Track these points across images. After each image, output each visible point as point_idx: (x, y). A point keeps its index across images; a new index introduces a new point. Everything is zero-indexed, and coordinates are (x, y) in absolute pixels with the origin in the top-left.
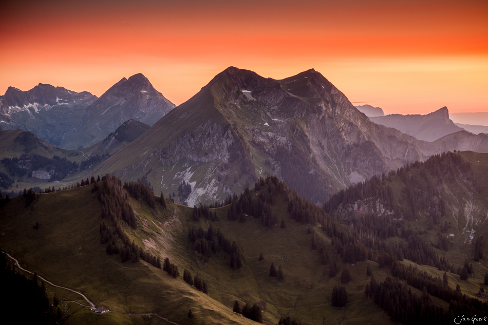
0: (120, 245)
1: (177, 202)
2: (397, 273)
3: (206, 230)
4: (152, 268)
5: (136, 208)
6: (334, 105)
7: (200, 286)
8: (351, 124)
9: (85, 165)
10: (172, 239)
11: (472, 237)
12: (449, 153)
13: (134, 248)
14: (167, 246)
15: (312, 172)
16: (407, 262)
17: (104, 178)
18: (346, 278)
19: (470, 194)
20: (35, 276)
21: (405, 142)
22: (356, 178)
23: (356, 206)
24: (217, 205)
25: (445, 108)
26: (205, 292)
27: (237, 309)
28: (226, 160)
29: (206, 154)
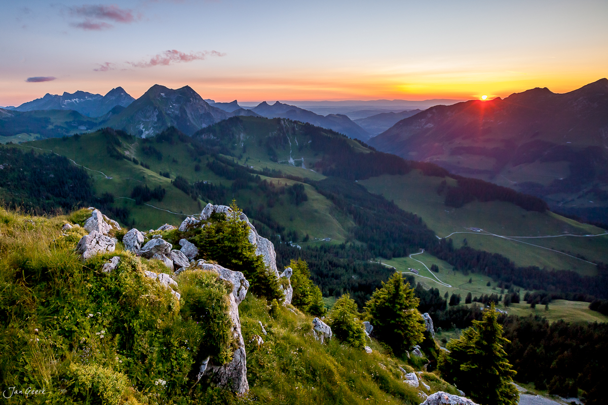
0: (115, 153)
1: (137, 136)
2: (217, 158)
3: (148, 147)
4: (128, 161)
5: (120, 140)
6: (196, 99)
7: (147, 167)
8: (202, 106)
9: (100, 123)
10: (135, 150)
11: (242, 145)
13: (121, 154)
14: (134, 153)
15: (188, 124)
16: (221, 155)
17: (107, 128)
18: (200, 161)
19: (242, 130)
20: (82, 167)
21: (222, 112)
22: (204, 126)
23: (203, 136)
24: (152, 137)
26: (149, 169)
27: (161, 174)
28: (156, 120)
29: (148, 118)
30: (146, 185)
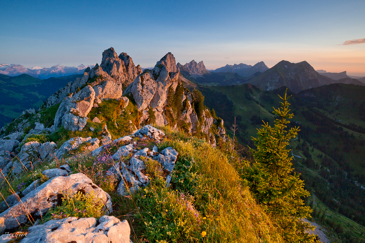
0: (248, 97)
1: (265, 89)
2: (311, 109)
3: (267, 96)
8: (313, 75)
11: (336, 104)
12: (336, 83)
13: (251, 98)
14: (258, 98)
17: (248, 84)
19: (339, 94)
20: (232, 101)
25: (346, 71)
27: (270, 112)
28: (277, 81)
29: (273, 80)
30: (259, 116)
